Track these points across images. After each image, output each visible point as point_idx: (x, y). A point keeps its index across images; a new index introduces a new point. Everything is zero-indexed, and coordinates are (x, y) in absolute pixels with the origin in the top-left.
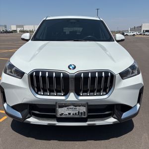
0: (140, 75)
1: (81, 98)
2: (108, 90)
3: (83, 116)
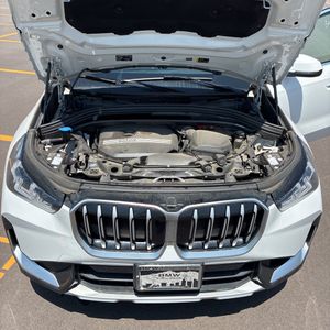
1: (190, 255)
3: (192, 288)
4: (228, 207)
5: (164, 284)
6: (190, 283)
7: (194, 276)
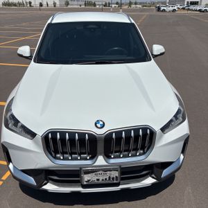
0: (186, 122)
1: (112, 161)
2: (146, 150)
3: (115, 182)
4: (132, 131)
5: (98, 180)
6: (113, 178)
7: (115, 174)
